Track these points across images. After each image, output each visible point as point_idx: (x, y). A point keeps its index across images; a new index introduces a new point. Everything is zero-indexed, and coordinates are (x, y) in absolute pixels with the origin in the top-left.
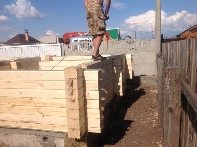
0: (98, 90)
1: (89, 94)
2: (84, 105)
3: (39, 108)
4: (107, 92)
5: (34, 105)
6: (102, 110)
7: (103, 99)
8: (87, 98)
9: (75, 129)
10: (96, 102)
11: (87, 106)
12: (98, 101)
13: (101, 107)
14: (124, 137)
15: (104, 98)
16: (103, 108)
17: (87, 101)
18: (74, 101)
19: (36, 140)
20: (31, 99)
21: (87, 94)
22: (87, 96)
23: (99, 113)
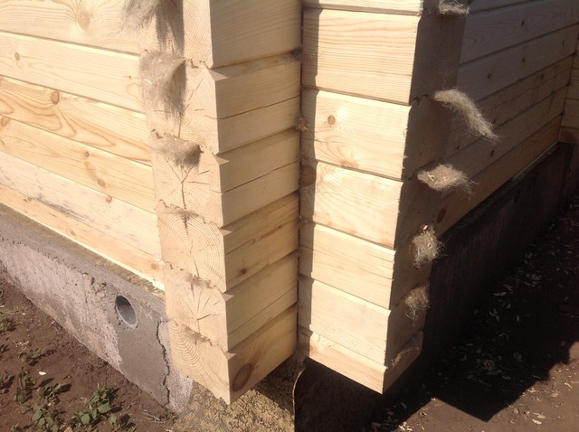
0: (406, 97)
1: (331, 120)
2: (297, 193)
3: (87, 154)
4: (485, 128)
5: (66, 130)
6: (419, 256)
7: (443, 177)
8: (319, 152)
9: (204, 340)
10: (373, 190)
11: (316, 208)
12: (394, 189)
13: (419, 232)
14: (557, 372)
15: (457, 168)
16: (427, 245)
17: (320, 169)
18: (193, 156)
19: (92, 298)
20: (56, 97)
21: (320, 119)
22: (320, 134)
23: (390, 272)
